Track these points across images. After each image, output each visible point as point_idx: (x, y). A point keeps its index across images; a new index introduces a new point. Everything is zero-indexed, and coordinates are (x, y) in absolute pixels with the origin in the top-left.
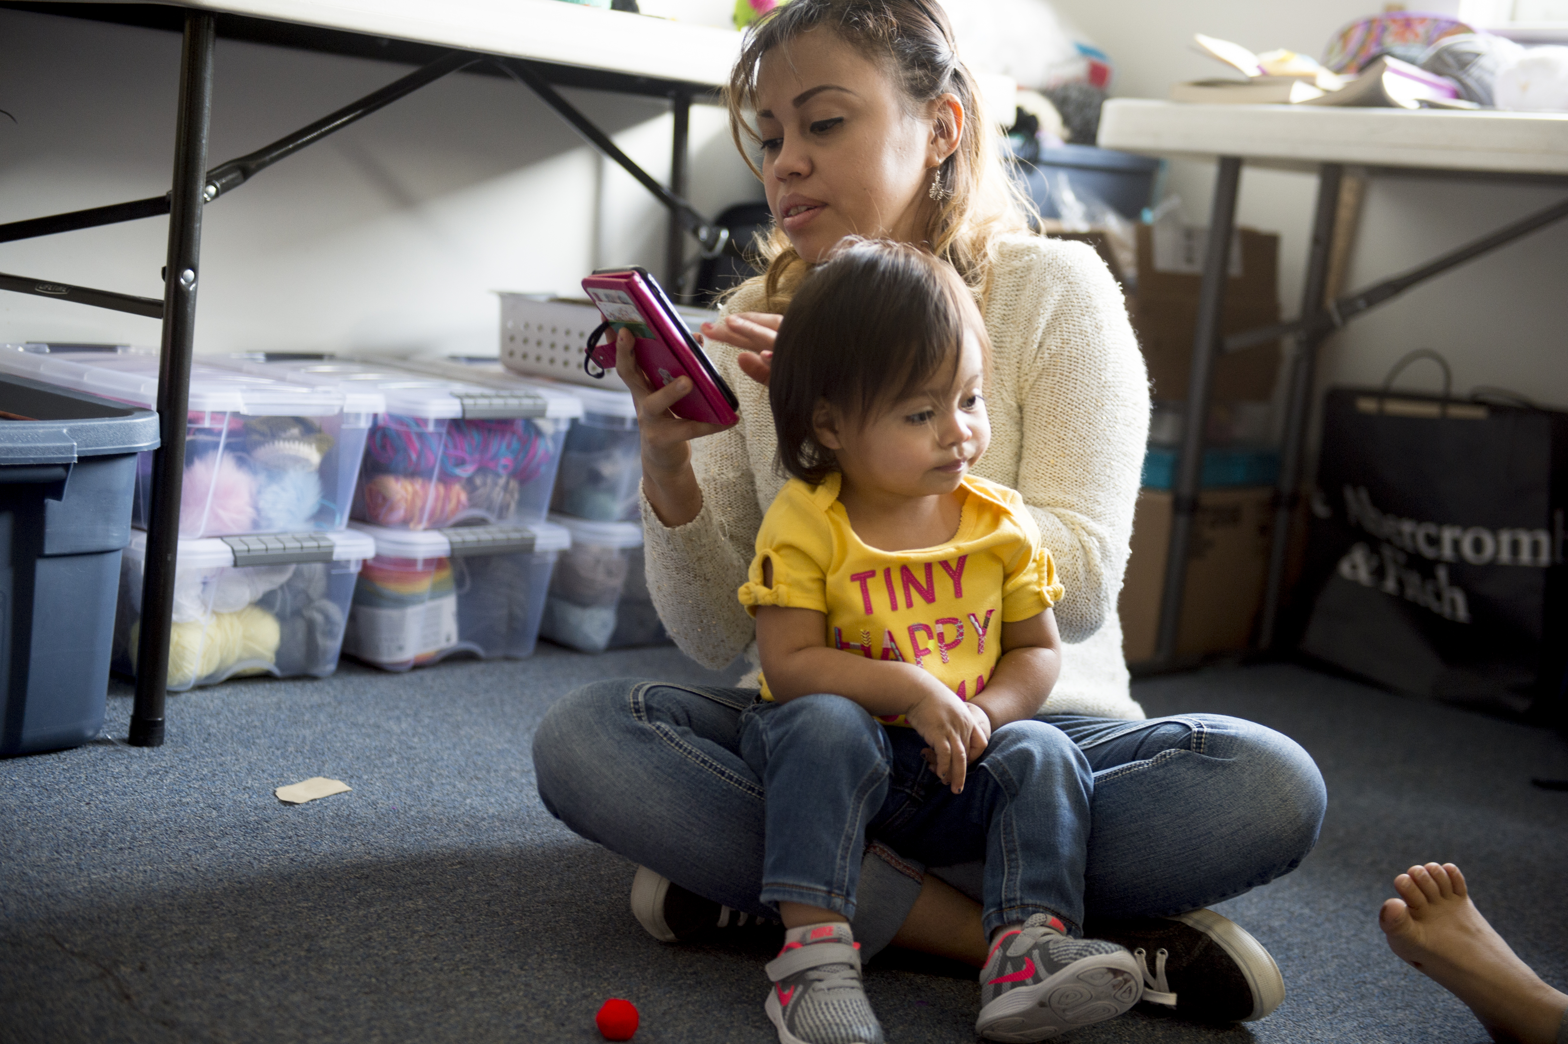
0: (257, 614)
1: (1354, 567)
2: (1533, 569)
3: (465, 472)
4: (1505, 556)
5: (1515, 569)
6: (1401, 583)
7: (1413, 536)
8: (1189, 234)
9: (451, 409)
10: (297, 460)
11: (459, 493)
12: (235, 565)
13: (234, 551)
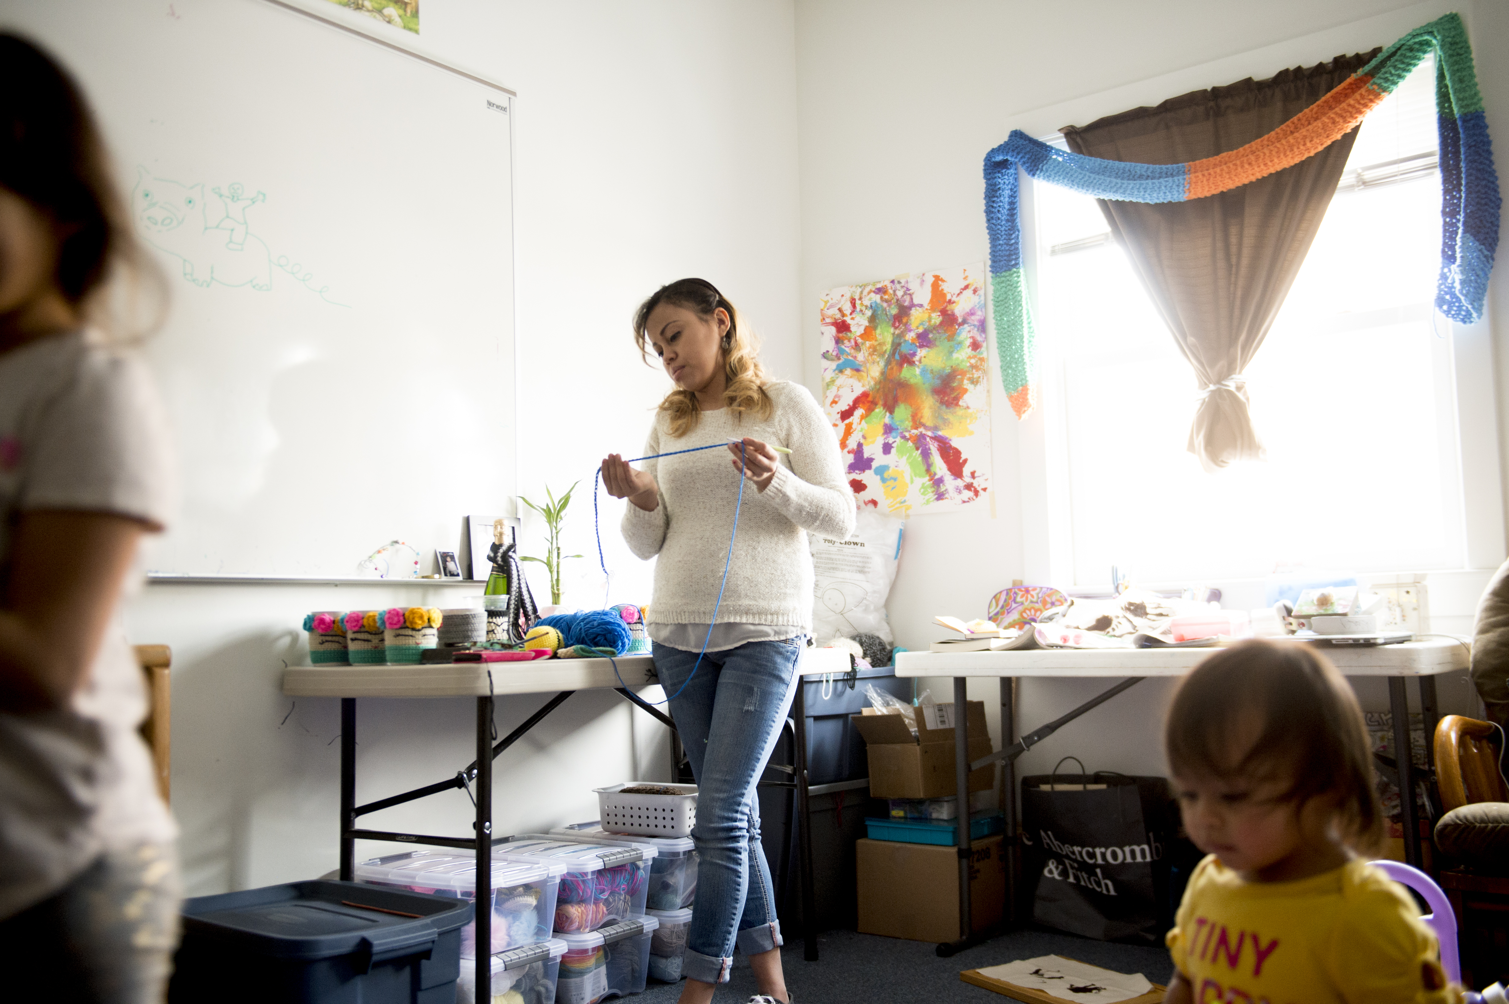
0: (513, 993)
1: (1051, 872)
2: (1145, 864)
3: (604, 896)
4: (1129, 860)
5: (1135, 865)
6: (1076, 877)
7: (1080, 853)
8: (941, 708)
9: (598, 865)
10: (527, 906)
11: (603, 908)
12: (506, 970)
13: (504, 962)
